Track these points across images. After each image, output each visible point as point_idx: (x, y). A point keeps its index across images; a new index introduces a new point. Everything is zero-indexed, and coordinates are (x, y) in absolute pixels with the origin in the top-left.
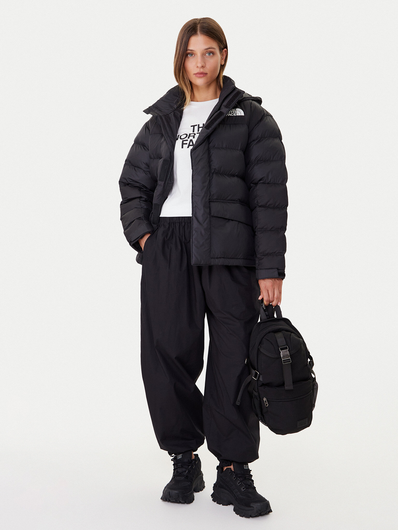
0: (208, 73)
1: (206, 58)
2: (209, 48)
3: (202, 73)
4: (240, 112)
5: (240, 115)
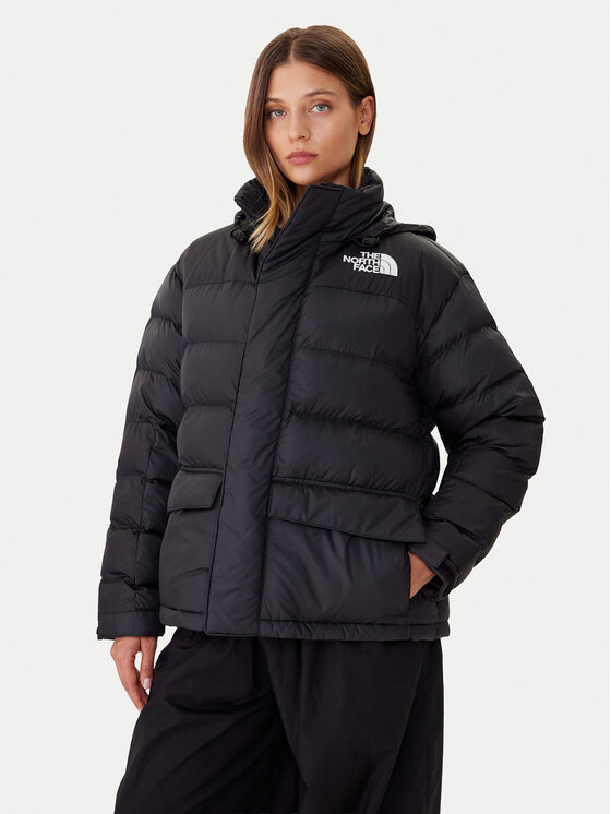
0: (317, 152)
1: (312, 118)
2: (318, 93)
3: (303, 154)
4: (388, 265)
5: (387, 273)
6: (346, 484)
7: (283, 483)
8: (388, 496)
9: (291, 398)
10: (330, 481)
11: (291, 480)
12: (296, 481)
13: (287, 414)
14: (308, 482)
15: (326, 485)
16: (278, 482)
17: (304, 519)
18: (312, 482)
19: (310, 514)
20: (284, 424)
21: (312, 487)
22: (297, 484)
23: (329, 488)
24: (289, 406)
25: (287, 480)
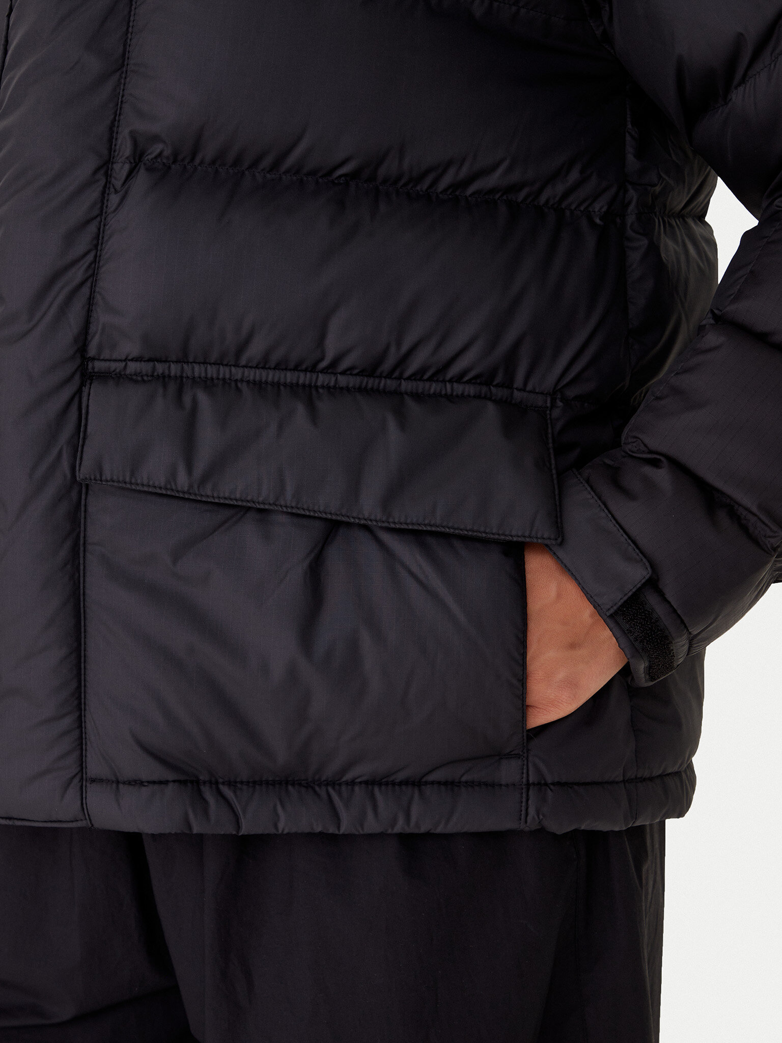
6: (313, 369)
7: (119, 378)
8: (450, 398)
9: (130, 124)
10: (263, 364)
11: (145, 367)
12: (160, 368)
13: (121, 170)
14: (198, 370)
15: (251, 374)
16: (105, 377)
17: (182, 480)
18: (211, 371)
19: (200, 467)
20: (114, 199)
21: (208, 384)
22: (164, 379)
23: (259, 386)
24: (125, 148)
25: (133, 367)
